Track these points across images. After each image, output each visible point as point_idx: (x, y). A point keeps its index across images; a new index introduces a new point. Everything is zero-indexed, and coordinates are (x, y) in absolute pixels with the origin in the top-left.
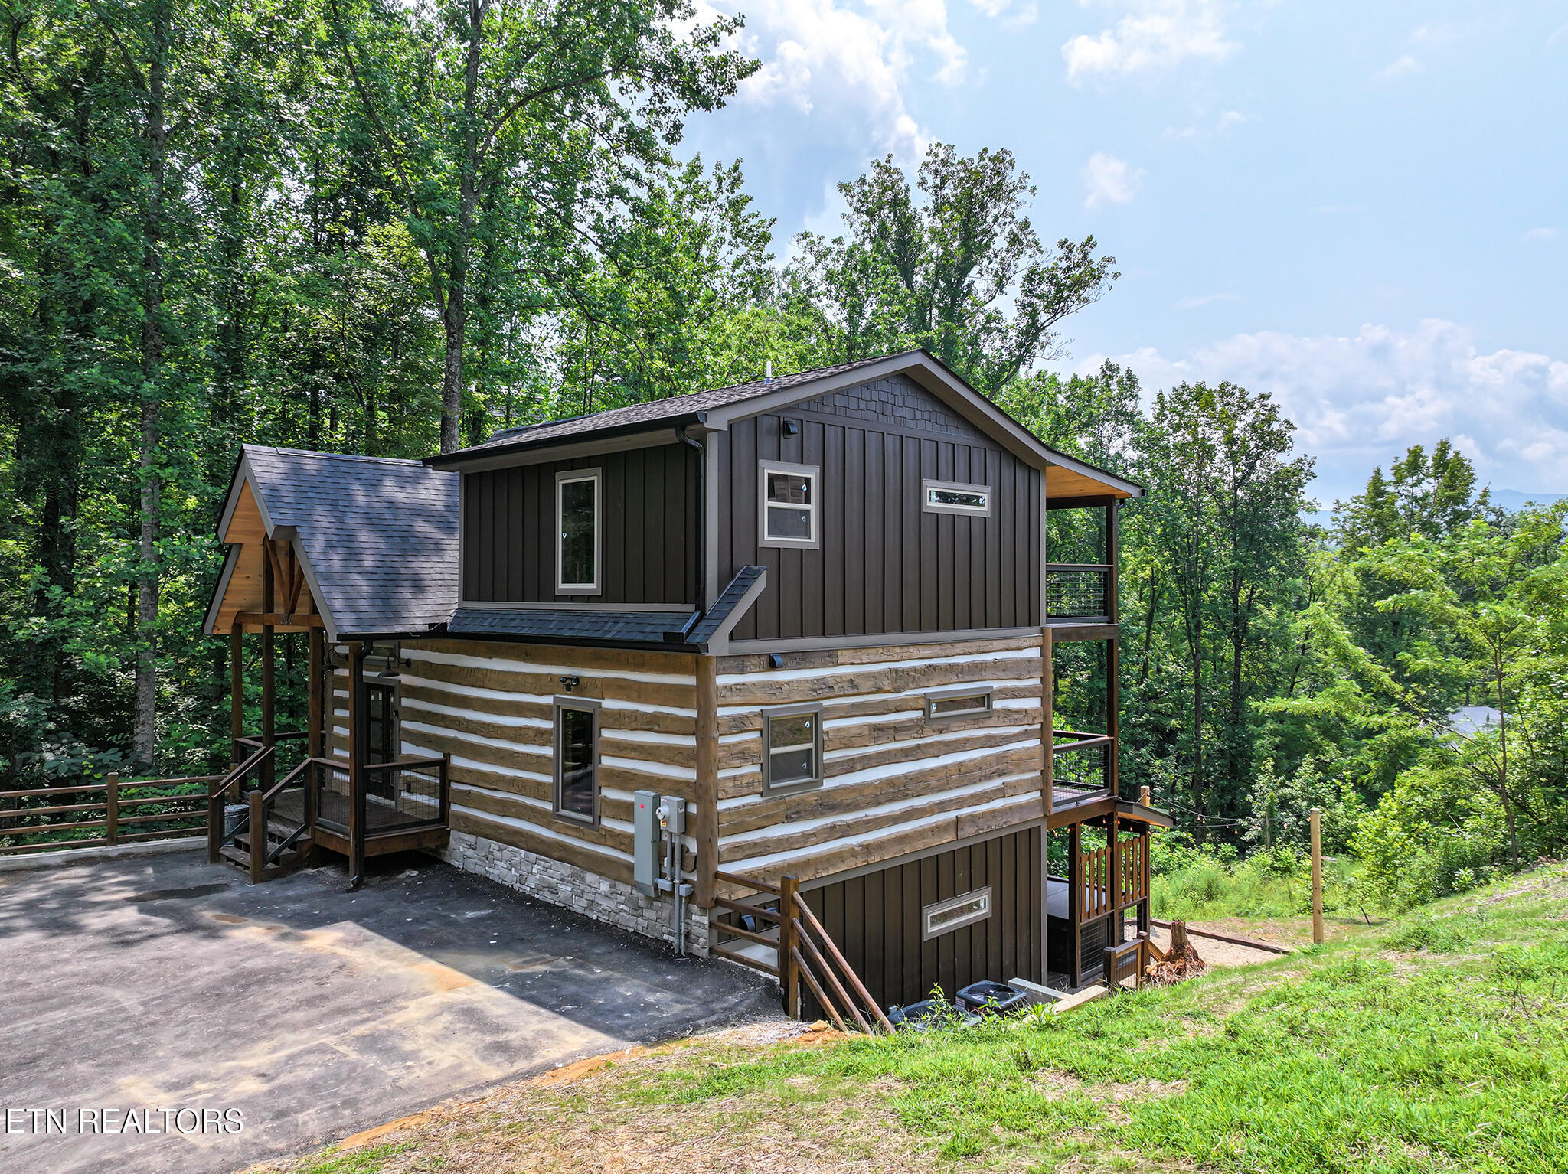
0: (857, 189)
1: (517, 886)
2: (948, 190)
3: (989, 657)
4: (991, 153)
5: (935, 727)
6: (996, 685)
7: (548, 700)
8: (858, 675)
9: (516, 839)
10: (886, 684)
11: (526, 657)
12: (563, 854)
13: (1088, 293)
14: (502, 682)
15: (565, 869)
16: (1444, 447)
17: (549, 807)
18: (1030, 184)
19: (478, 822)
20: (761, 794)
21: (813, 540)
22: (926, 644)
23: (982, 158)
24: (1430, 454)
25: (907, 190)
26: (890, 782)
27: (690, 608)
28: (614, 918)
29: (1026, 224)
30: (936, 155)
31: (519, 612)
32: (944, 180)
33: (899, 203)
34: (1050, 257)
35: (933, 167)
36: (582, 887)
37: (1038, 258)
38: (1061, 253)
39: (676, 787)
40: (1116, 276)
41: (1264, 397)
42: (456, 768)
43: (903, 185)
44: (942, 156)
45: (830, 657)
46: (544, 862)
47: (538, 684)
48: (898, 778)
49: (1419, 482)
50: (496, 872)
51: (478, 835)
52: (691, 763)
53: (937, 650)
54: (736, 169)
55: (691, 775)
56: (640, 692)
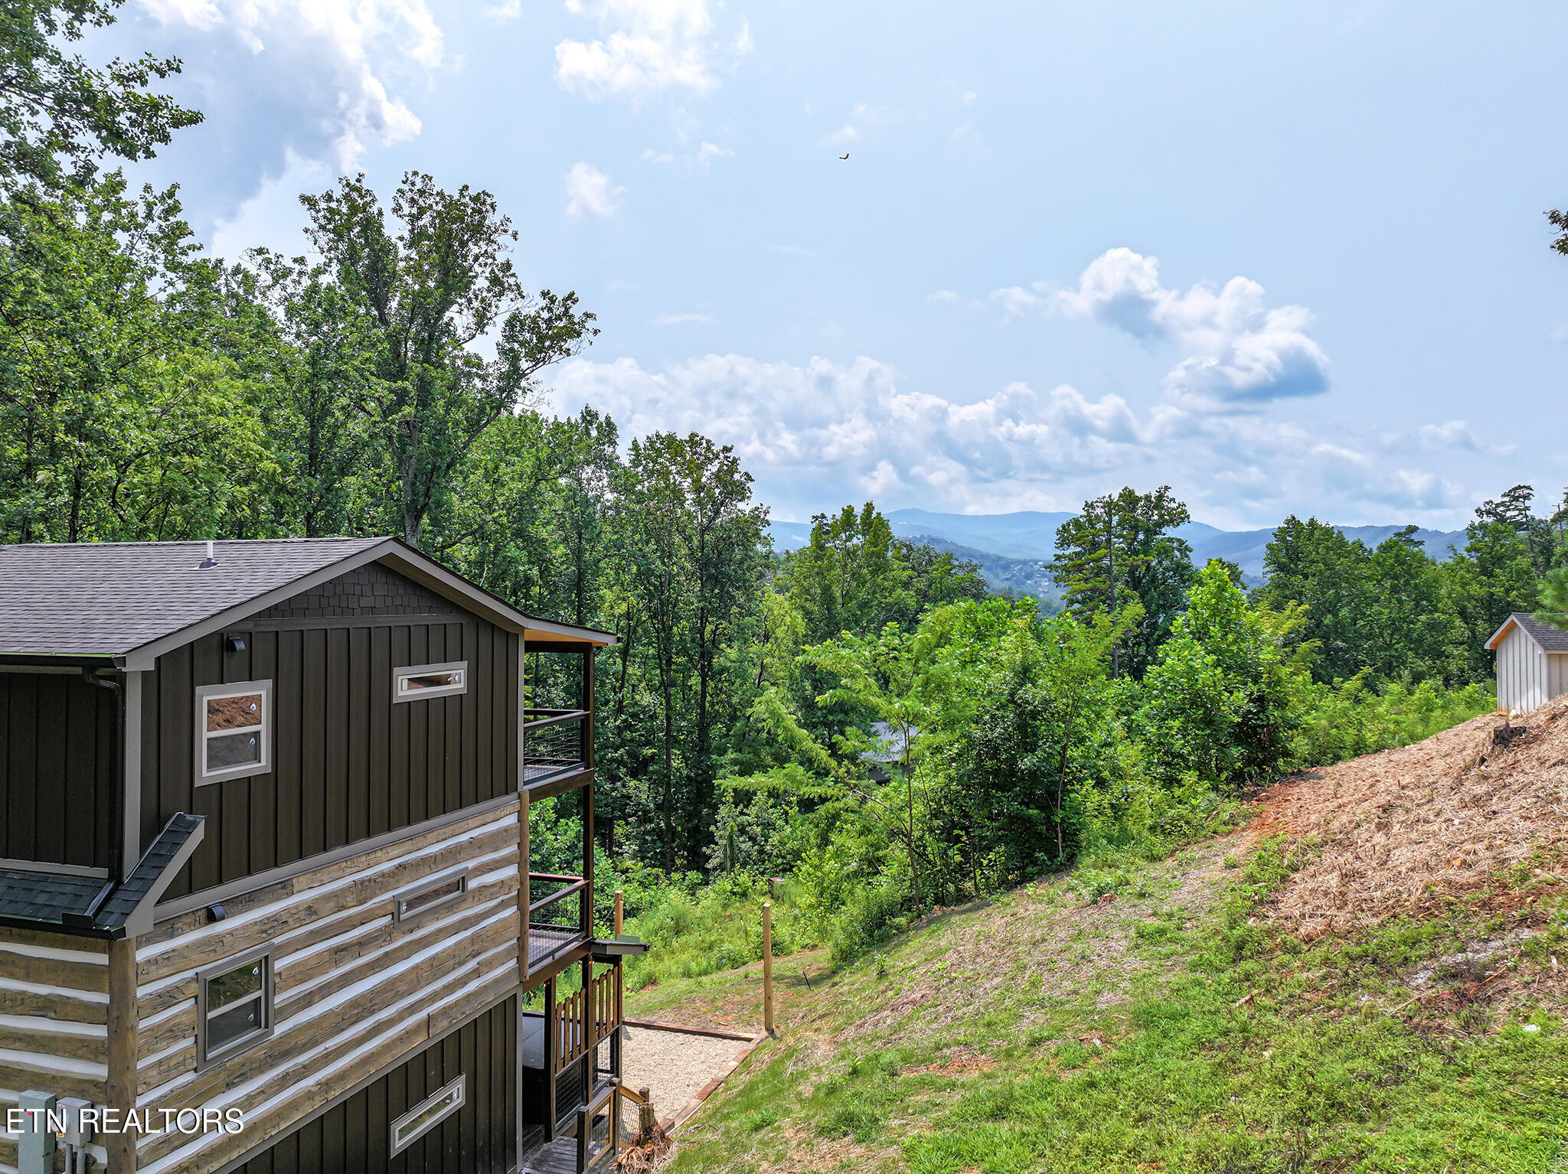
0: (323, 205)
2: (426, 220)
3: (464, 838)
4: (473, 192)
5: (406, 928)
6: (471, 864)
8: (316, 900)
10: (350, 899)
13: (570, 344)
16: (869, 508)
18: (511, 228)
20: (195, 1070)
21: (263, 762)
22: (394, 843)
23: (462, 195)
24: (859, 510)
25: (380, 213)
26: (354, 1003)
27: (102, 873)
29: (507, 266)
30: (413, 184)
32: (422, 211)
33: (371, 226)
34: (532, 306)
35: (409, 195)
37: (519, 303)
38: (544, 303)
39: (79, 1086)
40: (596, 332)
41: (726, 449)
43: (374, 209)
44: (419, 185)
45: (285, 888)
48: (363, 996)
49: (849, 538)
52: (101, 1058)
53: (408, 845)
54: (171, 195)
55: (100, 1071)
56: (31, 970)
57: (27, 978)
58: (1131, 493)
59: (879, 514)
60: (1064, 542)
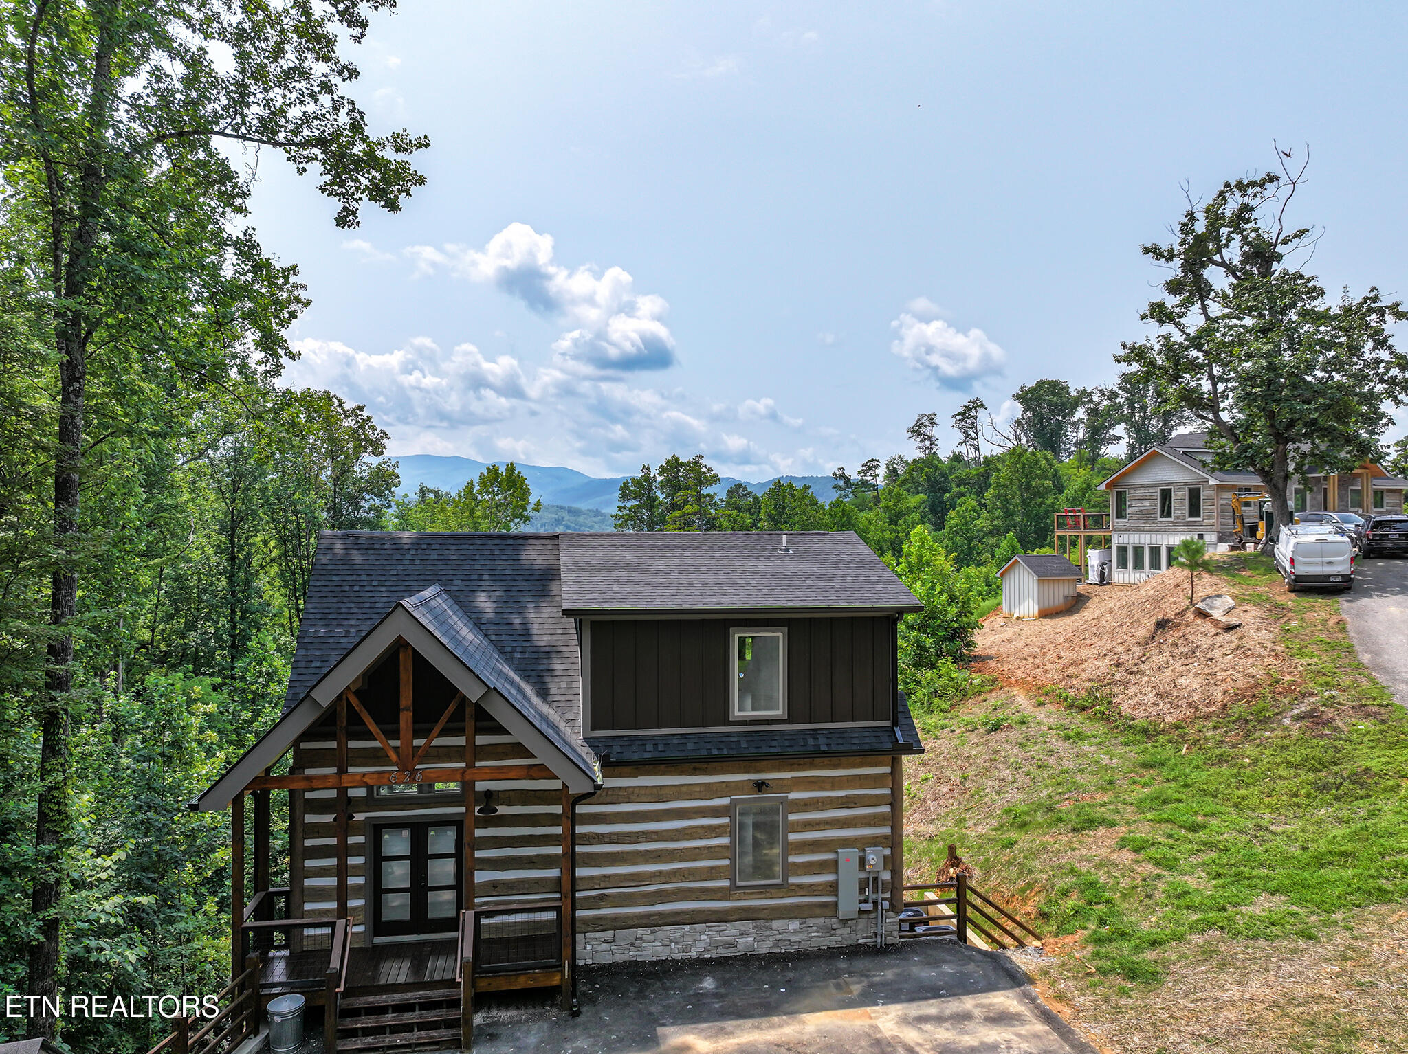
1: (678, 956)
7: (725, 801)
9: (677, 919)
11: (695, 772)
12: (744, 915)
14: (657, 794)
15: (748, 925)
17: (726, 883)
19: (616, 918)
27: (884, 723)
28: (804, 945)
31: (684, 736)
36: (768, 933)
39: (875, 842)
42: (582, 879)
46: (717, 927)
47: (709, 791)
49: (497, 493)
50: (645, 953)
51: (615, 929)
52: (886, 823)
55: (885, 830)
56: (834, 783)
57: (833, 788)
58: (677, 459)
59: (519, 473)
60: (624, 497)
